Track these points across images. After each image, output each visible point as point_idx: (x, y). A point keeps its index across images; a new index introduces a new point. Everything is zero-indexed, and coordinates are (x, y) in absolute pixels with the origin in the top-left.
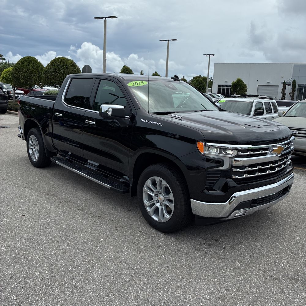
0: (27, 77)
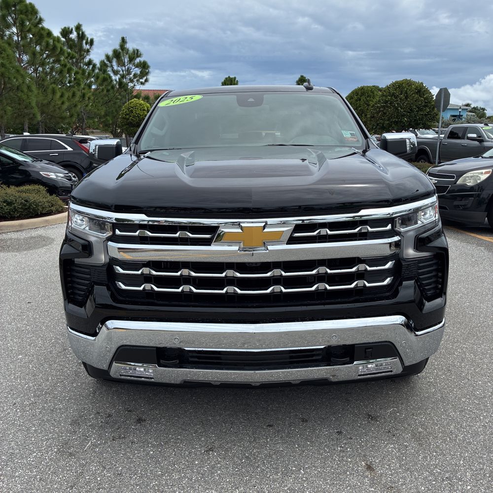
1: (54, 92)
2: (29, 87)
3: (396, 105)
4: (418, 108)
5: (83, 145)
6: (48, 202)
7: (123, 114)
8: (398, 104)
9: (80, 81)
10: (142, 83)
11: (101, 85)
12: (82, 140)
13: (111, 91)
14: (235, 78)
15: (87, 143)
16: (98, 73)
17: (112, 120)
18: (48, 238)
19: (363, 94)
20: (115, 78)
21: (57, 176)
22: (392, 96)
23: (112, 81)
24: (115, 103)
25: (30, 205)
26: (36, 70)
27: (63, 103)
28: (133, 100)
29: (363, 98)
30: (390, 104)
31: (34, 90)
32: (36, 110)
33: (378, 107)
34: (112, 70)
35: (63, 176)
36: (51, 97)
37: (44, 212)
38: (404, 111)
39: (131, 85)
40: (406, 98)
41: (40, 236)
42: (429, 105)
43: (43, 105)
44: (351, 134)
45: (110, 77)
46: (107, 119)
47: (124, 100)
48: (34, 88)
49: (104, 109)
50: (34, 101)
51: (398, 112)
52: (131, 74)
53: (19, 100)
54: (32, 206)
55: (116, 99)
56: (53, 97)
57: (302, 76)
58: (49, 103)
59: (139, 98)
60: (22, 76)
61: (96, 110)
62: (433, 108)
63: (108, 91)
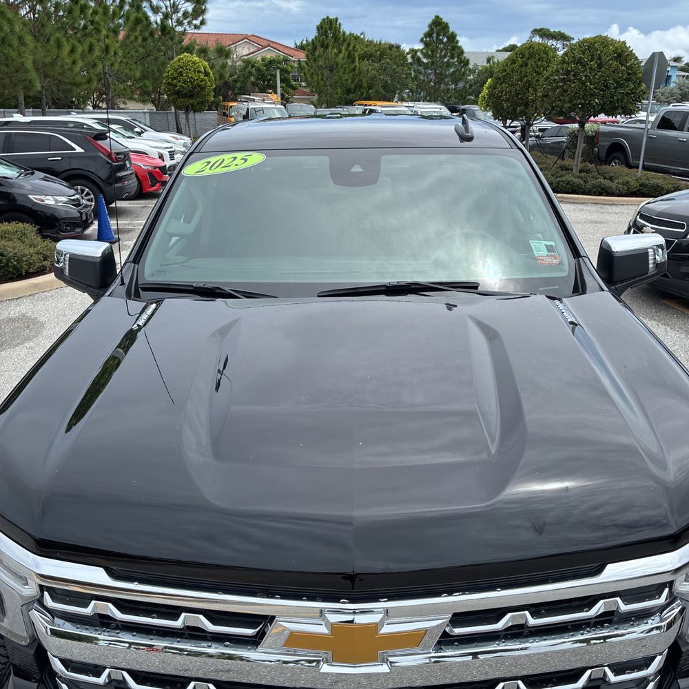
0: (517, 97)
1: (59, 45)
2: (20, 38)
3: (584, 78)
4: (617, 82)
5: (100, 142)
6: (37, 253)
7: (167, 77)
8: (586, 76)
9: (99, 25)
10: (196, 27)
11: (133, 29)
12: (97, 135)
13: (150, 40)
14: (337, 19)
15: (106, 138)
16: (128, 11)
17: (152, 85)
18: (35, 321)
19: (531, 56)
20: (156, 19)
21: (57, 201)
22: (578, 63)
23: (150, 23)
24: (156, 59)
25: (9, 260)
26: (32, 9)
27: (74, 62)
28: (182, 56)
29: (531, 62)
30: (574, 76)
31: (28, 42)
32: (33, 75)
33: (554, 80)
34: (151, 5)
35: (67, 200)
36: (56, 53)
37: (32, 270)
38: (595, 88)
39: (179, 29)
40: (600, 66)
41: (23, 317)
42: (634, 77)
43: (45, 65)
44: (547, 246)
45: (147, 18)
46: (145, 84)
47: (170, 53)
48: (28, 39)
49: (140, 68)
50: (31, 61)
51: (586, 89)
52: (178, 12)
53: (7, 59)
54: (12, 262)
55: (159, 52)
56: (58, 52)
57: (437, 17)
58: (54, 62)
59: (191, 53)
60: (9, 21)
61: (127, 71)
62: (640, 84)
63: (144, 39)
